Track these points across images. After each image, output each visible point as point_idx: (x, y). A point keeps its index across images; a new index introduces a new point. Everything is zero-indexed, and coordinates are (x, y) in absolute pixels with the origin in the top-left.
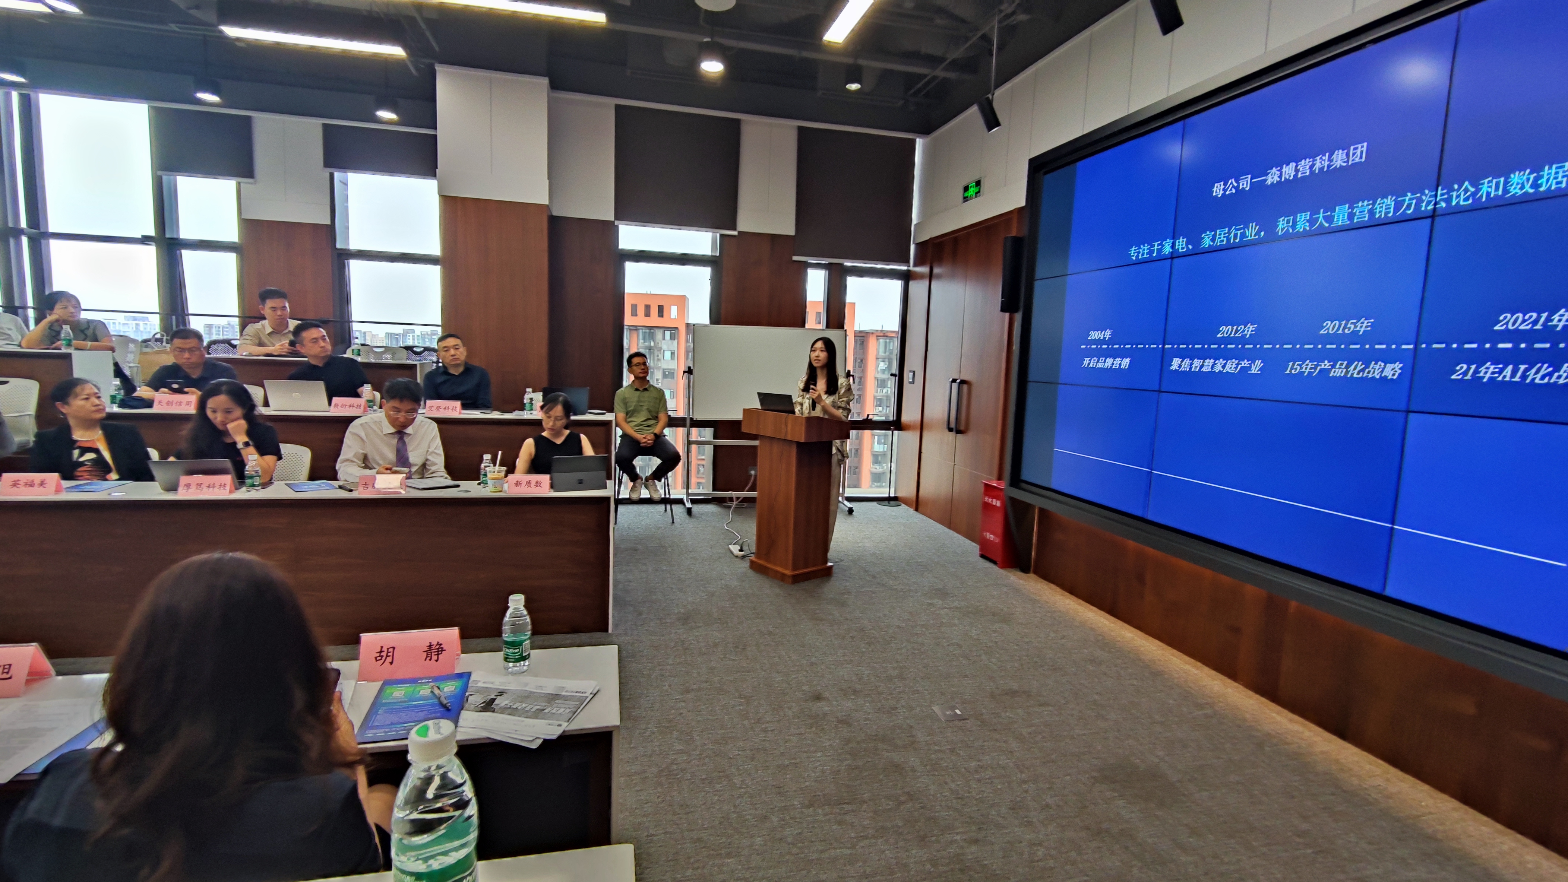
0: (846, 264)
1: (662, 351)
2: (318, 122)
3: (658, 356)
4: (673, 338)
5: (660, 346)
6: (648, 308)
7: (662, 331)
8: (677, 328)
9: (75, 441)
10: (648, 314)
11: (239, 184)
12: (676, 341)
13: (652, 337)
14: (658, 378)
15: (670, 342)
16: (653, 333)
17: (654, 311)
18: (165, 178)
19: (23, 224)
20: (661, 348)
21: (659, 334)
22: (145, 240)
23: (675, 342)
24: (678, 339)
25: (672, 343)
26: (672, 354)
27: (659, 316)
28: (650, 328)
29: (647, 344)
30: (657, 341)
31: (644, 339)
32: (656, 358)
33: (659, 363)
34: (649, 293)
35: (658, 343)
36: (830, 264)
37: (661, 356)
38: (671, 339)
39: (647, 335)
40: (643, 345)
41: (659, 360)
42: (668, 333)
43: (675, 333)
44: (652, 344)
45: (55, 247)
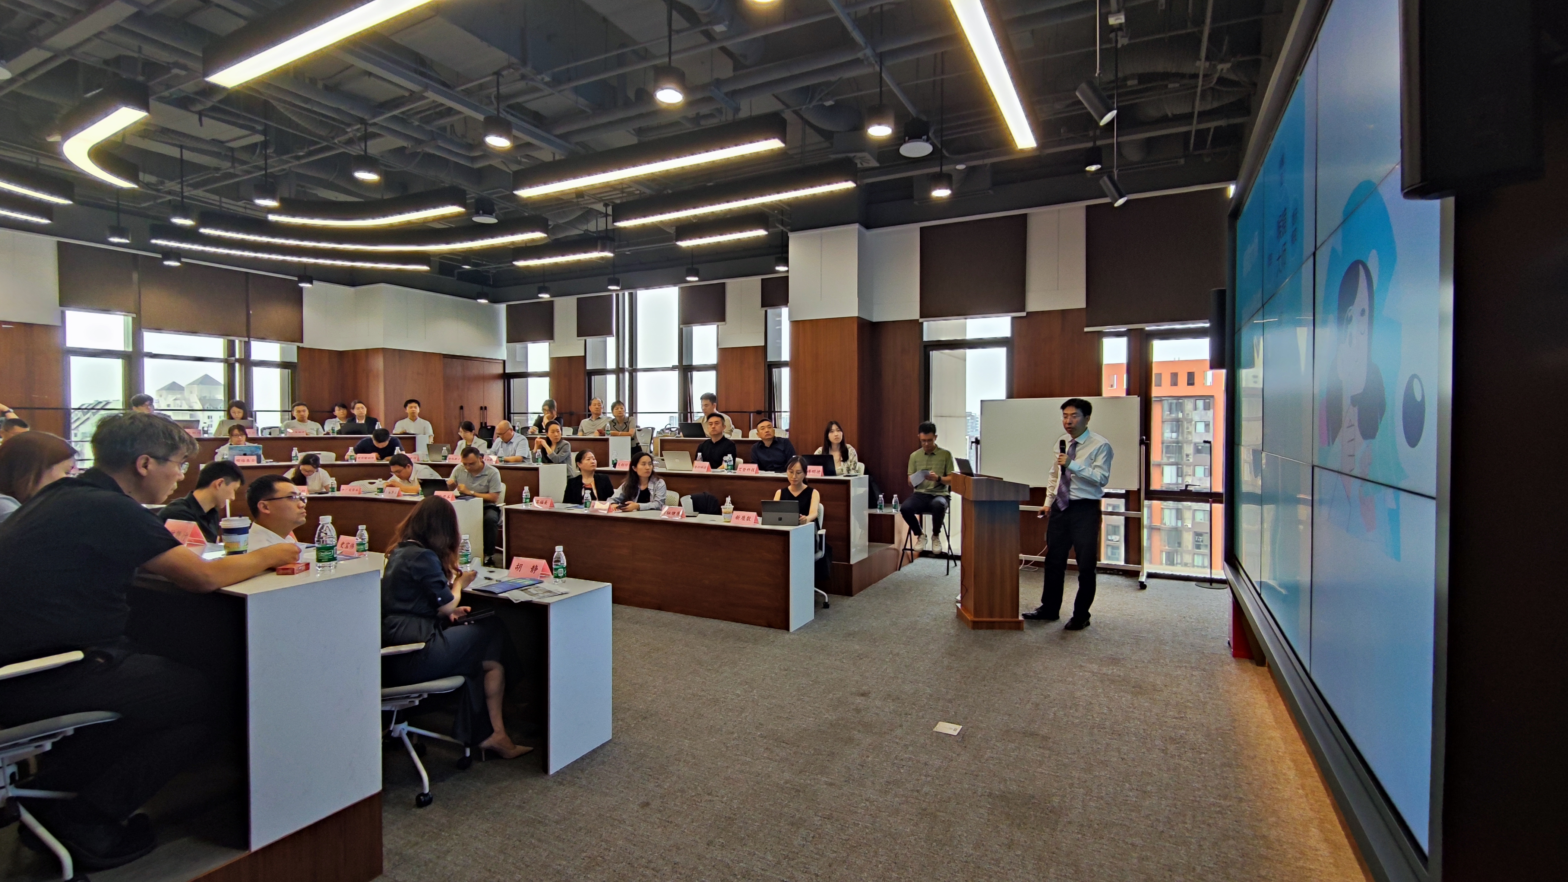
0: (1147, 328)
1: (1193, 422)
2: (760, 278)
3: (1188, 428)
4: (1207, 407)
5: (1190, 417)
6: (1174, 377)
7: (1192, 400)
8: (1212, 396)
9: (583, 484)
10: (1174, 383)
11: (718, 326)
12: (1212, 411)
13: (1180, 407)
14: (1188, 452)
15: (1203, 412)
16: (1180, 403)
17: (1183, 379)
18: (684, 329)
19: (627, 366)
20: (1191, 420)
21: (1189, 405)
22: (673, 368)
23: (1210, 413)
24: (1214, 408)
25: (1207, 413)
26: (1207, 425)
27: (1189, 384)
28: (1179, 398)
29: (1173, 415)
30: (1187, 412)
31: (1170, 410)
32: (1186, 431)
33: (1190, 436)
34: (1177, 359)
35: (1188, 414)
36: (1129, 330)
37: (1192, 429)
38: (1205, 409)
39: (1174, 406)
40: (1168, 418)
41: (1189, 433)
42: (1200, 403)
43: (1209, 403)
44: (1180, 415)
45: (640, 376)
